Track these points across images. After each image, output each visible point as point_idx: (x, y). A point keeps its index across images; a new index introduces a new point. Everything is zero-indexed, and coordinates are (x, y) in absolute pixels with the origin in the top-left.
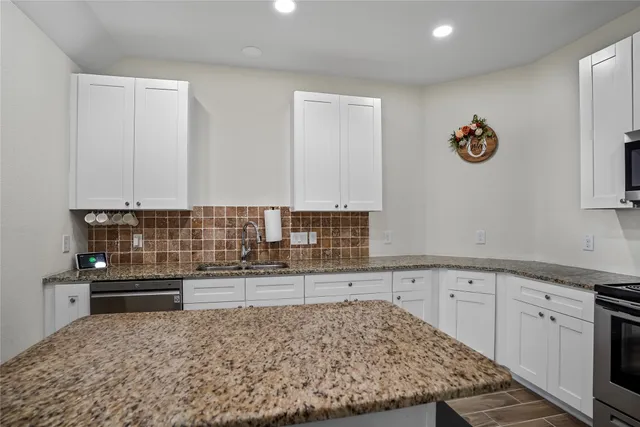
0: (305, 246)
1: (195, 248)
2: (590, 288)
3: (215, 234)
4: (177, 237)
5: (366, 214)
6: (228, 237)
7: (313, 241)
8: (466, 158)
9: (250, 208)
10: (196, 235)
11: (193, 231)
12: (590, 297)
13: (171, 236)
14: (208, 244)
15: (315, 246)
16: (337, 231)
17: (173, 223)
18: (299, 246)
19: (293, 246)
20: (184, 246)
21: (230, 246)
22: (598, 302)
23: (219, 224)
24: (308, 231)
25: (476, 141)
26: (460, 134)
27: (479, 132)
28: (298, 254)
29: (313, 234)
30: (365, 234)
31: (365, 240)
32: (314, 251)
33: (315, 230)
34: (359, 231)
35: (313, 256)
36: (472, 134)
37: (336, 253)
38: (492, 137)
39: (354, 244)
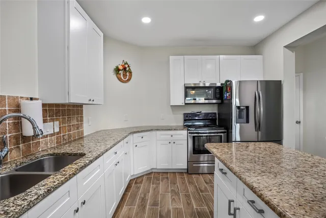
0: (52, 135)
5: (81, 105)
7: (57, 130)
8: (120, 79)
15: (58, 133)
16: (69, 121)
18: (48, 136)
24: (53, 120)
25: (124, 73)
26: (121, 68)
27: (127, 69)
28: (46, 143)
29: (57, 123)
30: (82, 121)
31: (82, 124)
32: (57, 138)
33: (57, 120)
34: (79, 119)
35: (57, 143)
36: (125, 69)
37: (70, 136)
38: (130, 73)
39: (78, 128)
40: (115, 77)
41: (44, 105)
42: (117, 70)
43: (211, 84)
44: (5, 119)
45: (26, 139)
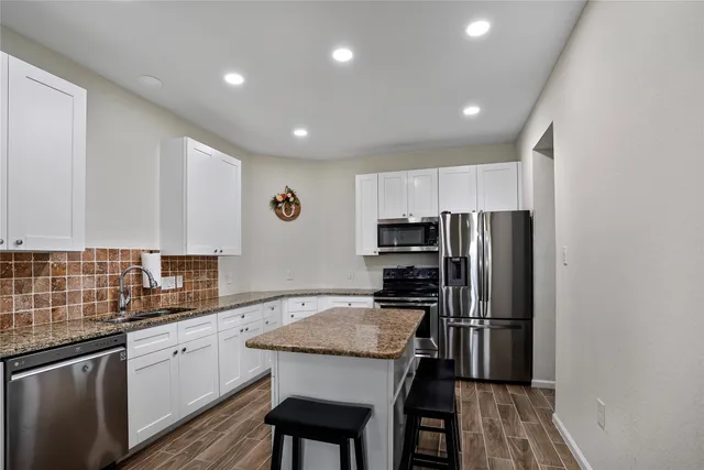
0: (173, 290)
1: (56, 302)
2: (371, 295)
3: (83, 284)
4: (30, 290)
5: (215, 258)
6: (98, 286)
7: (180, 285)
8: (280, 216)
9: (122, 251)
10: (57, 286)
11: (54, 280)
12: (371, 299)
13: (19, 289)
14: (74, 296)
15: (181, 289)
16: (196, 275)
17: (22, 270)
18: (168, 291)
19: (164, 291)
20: (39, 301)
21: (101, 296)
22: (376, 301)
23: (88, 270)
24: (176, 274)
25: (287, 206)
26: (280, 199)
27: (292, 199)
28: (167, 300)
29: (180, 278)
30: (216, 276)
31: (215, 282)
32: (180, 295)
33: (180, 274)
34: (212, 274)
35: (180, 300)
36: (286, 199)
37: (197, 295)
38: (298, 204)
39: (208, 286)
40: (273, 213)
41: (163, 257)
42: (275, 202)
43: (423, 219)
44: (128, 271)
45: (146, 291)
